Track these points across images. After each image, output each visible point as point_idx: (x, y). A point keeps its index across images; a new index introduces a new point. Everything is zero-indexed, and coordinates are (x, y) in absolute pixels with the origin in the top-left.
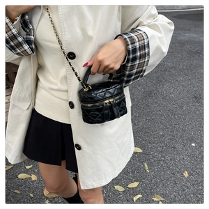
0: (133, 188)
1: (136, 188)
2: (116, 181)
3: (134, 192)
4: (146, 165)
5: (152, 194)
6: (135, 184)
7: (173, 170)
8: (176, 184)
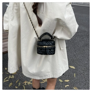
0: (66, 82)
1: (68, 82)
2: (60, 78)
3: (67, 83)
4: (75, 74)
5: (74, 86)
6: (68, 81)
7: (86, 79)
8: (85, 84)
